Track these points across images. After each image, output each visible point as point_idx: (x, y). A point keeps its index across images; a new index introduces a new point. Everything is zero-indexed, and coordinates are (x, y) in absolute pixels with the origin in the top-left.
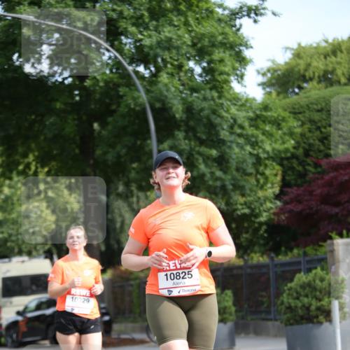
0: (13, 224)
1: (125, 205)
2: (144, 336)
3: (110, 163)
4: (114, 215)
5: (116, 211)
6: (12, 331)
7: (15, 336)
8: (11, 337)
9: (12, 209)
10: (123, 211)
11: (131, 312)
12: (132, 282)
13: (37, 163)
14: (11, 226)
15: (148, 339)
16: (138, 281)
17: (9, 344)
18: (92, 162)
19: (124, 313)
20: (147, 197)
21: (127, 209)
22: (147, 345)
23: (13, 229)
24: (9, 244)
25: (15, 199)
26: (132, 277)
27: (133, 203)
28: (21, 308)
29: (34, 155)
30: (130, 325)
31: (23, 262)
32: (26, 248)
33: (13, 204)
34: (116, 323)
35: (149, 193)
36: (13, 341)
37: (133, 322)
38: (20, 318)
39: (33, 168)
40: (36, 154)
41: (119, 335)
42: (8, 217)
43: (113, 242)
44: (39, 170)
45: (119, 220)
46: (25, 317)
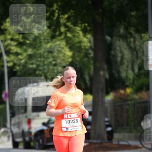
0: (40, 57)
1: (125, 44)
2: (137, 143)
3: (115, 11)
4: (116, 51)
5: (118, 48)
6: (39, 138)
7: (41, 141)
8: (38, 142)
9: (40, 46)
10: (123, 49)
11: (127, 125)
12: (129, 102)
13: (59, 11)
14: (39, 59)
15: (140, 146)
16: (133, 102)
17: (37, 147)
18: (100, 10)
19: (122, 125)
20: (141, 38)
21: (126, 47)
22: (140, 150)
23: (40, 61)
24: (37, 72)
25: (42, 38)
26: (129, 98)
27: (131, 42)
28: (46, 121)
29: (57, 5)
30: (127, 135)
31: (48, 86)
32: (50, 75)
33: (40, 42)
34: (117, 132)
35: (143, 35)
36: (40, 145)
37: (129, 132)
38: (45, 128)
39: (56, 15)
40: (60, 4)
41: (118, 142)
42: (37, 52)
43: (114, 72)
44: (61, 16)
45: (120, 55)
46: (49, 127)
